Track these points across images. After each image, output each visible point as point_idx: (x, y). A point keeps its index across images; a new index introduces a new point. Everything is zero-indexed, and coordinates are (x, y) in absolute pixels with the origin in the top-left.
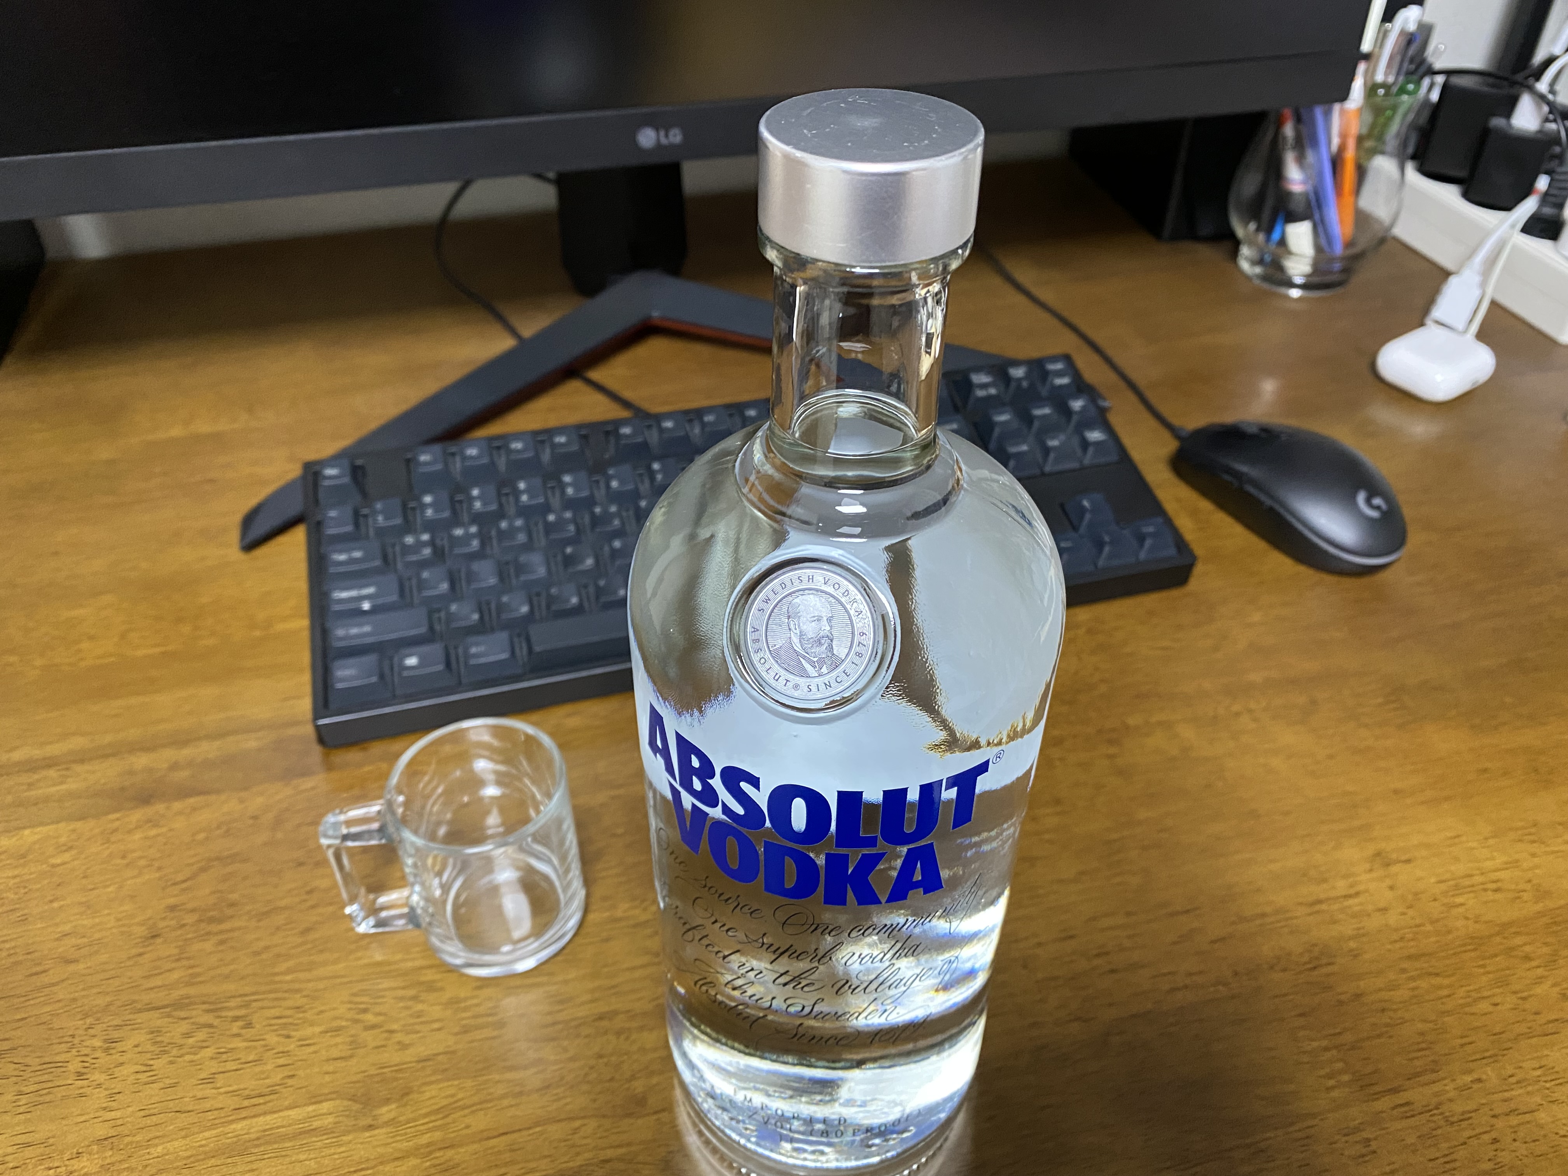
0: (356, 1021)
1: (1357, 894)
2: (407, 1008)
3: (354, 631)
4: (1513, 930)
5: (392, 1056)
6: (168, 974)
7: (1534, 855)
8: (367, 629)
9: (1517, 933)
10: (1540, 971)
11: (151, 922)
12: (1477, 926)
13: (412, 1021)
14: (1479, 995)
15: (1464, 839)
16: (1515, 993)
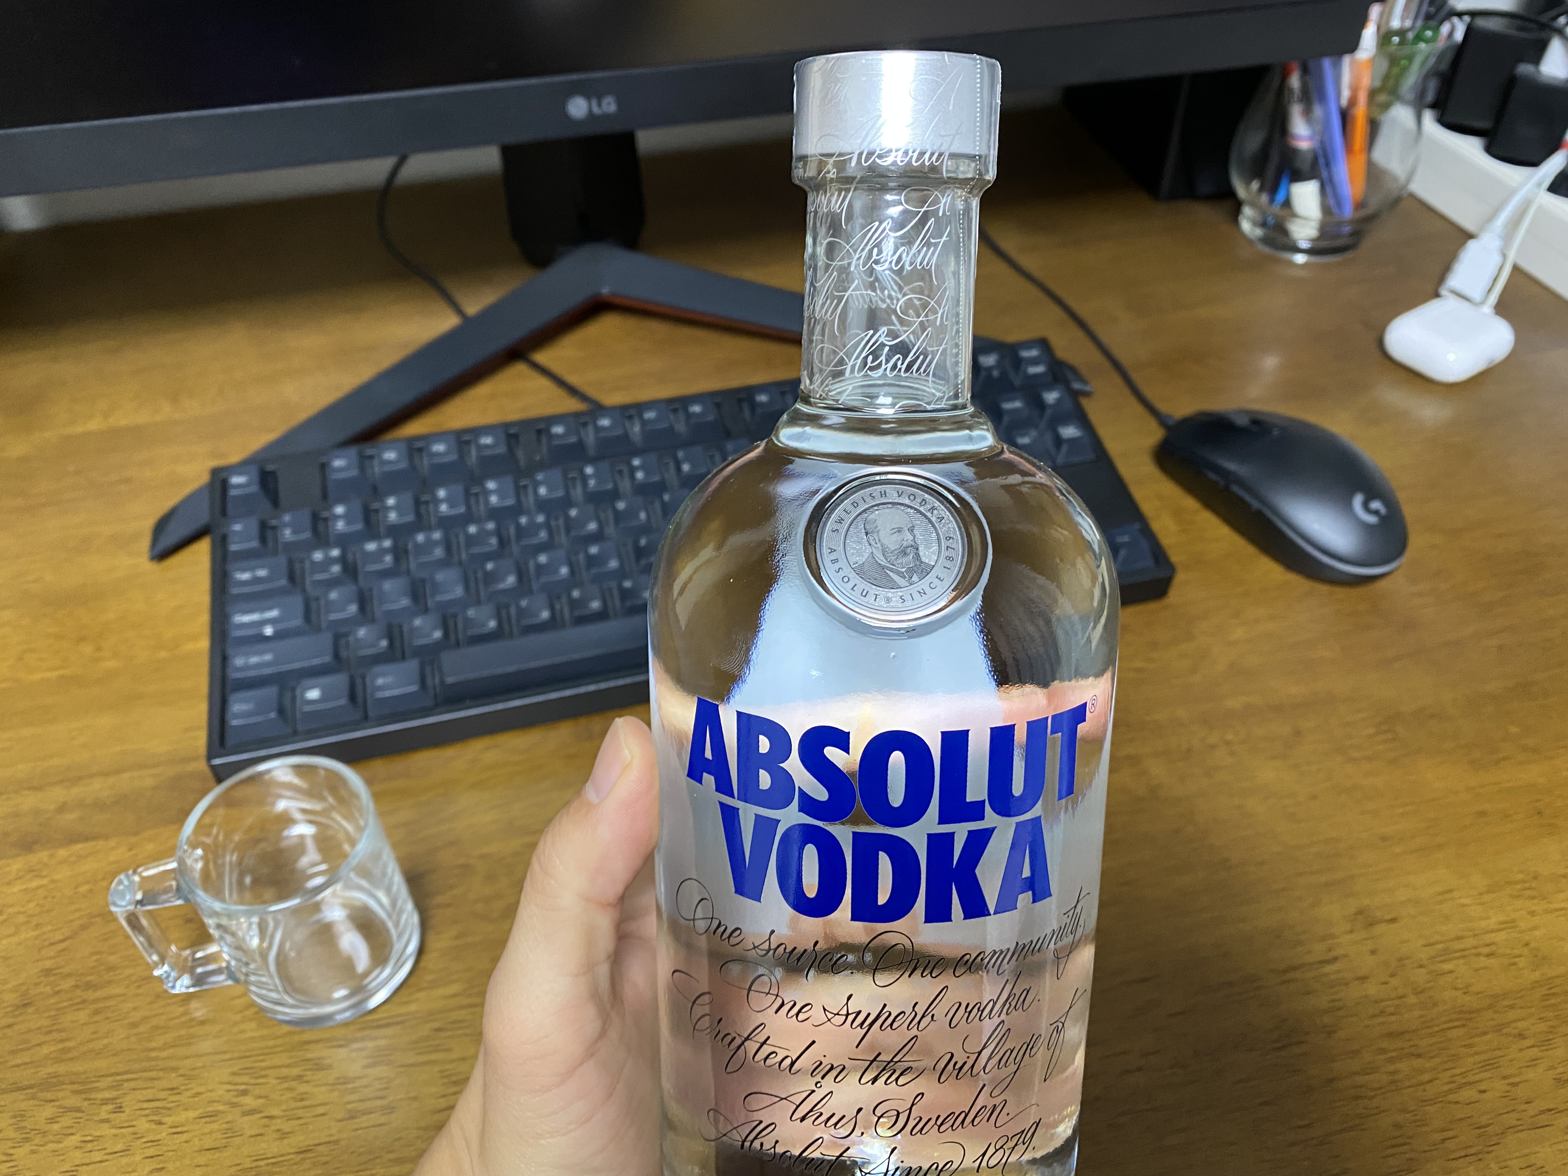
0: (234, 1105)
1: (1335, 959)
2: (290, 1089)
3: (254, 660)
4: (1506, 1003)
5: (271, 1147)
6: (38, 1048)
7: (1532, 913)
8: (268, 657)
9: (1512, 1007)
10: (1534, 1052)
11: (24, 988)
12: (1467, 998)
13: (293, 1105)
14: (1464, 1081)
15: (1456, 894)
16: (1505, 1078)
